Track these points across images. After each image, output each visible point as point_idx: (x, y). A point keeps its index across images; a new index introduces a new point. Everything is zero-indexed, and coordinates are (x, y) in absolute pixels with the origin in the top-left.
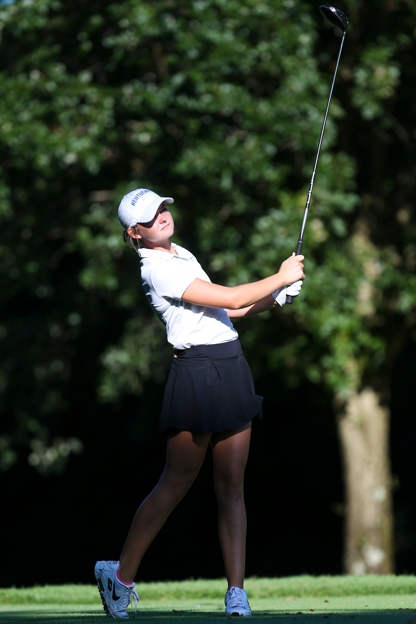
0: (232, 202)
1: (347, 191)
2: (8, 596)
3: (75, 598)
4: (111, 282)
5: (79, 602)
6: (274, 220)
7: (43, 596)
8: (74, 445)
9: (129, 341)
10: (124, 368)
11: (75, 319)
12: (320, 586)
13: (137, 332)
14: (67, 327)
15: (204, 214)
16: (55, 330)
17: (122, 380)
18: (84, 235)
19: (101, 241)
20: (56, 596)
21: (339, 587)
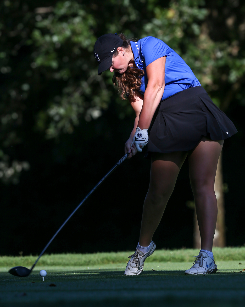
0: (129, 15)
1: (200, 7)
2: (30, 261)
3: (72, 262)
4: (54, 64)
5: (75, 265)
6: (155, 25)
7: (52, 261)
8: (26, 165)
9: (64, 101)
10: (62, 118)
11: (26, 87)
12: (227, 254)
13: (69, 95)
14: (20, 91)
15: (111, 22)
16: (13, 93)
17: (60, 125)
18: (37, 34)
19: (47, 38)
20: (60, 261)
21: (239, 254)
